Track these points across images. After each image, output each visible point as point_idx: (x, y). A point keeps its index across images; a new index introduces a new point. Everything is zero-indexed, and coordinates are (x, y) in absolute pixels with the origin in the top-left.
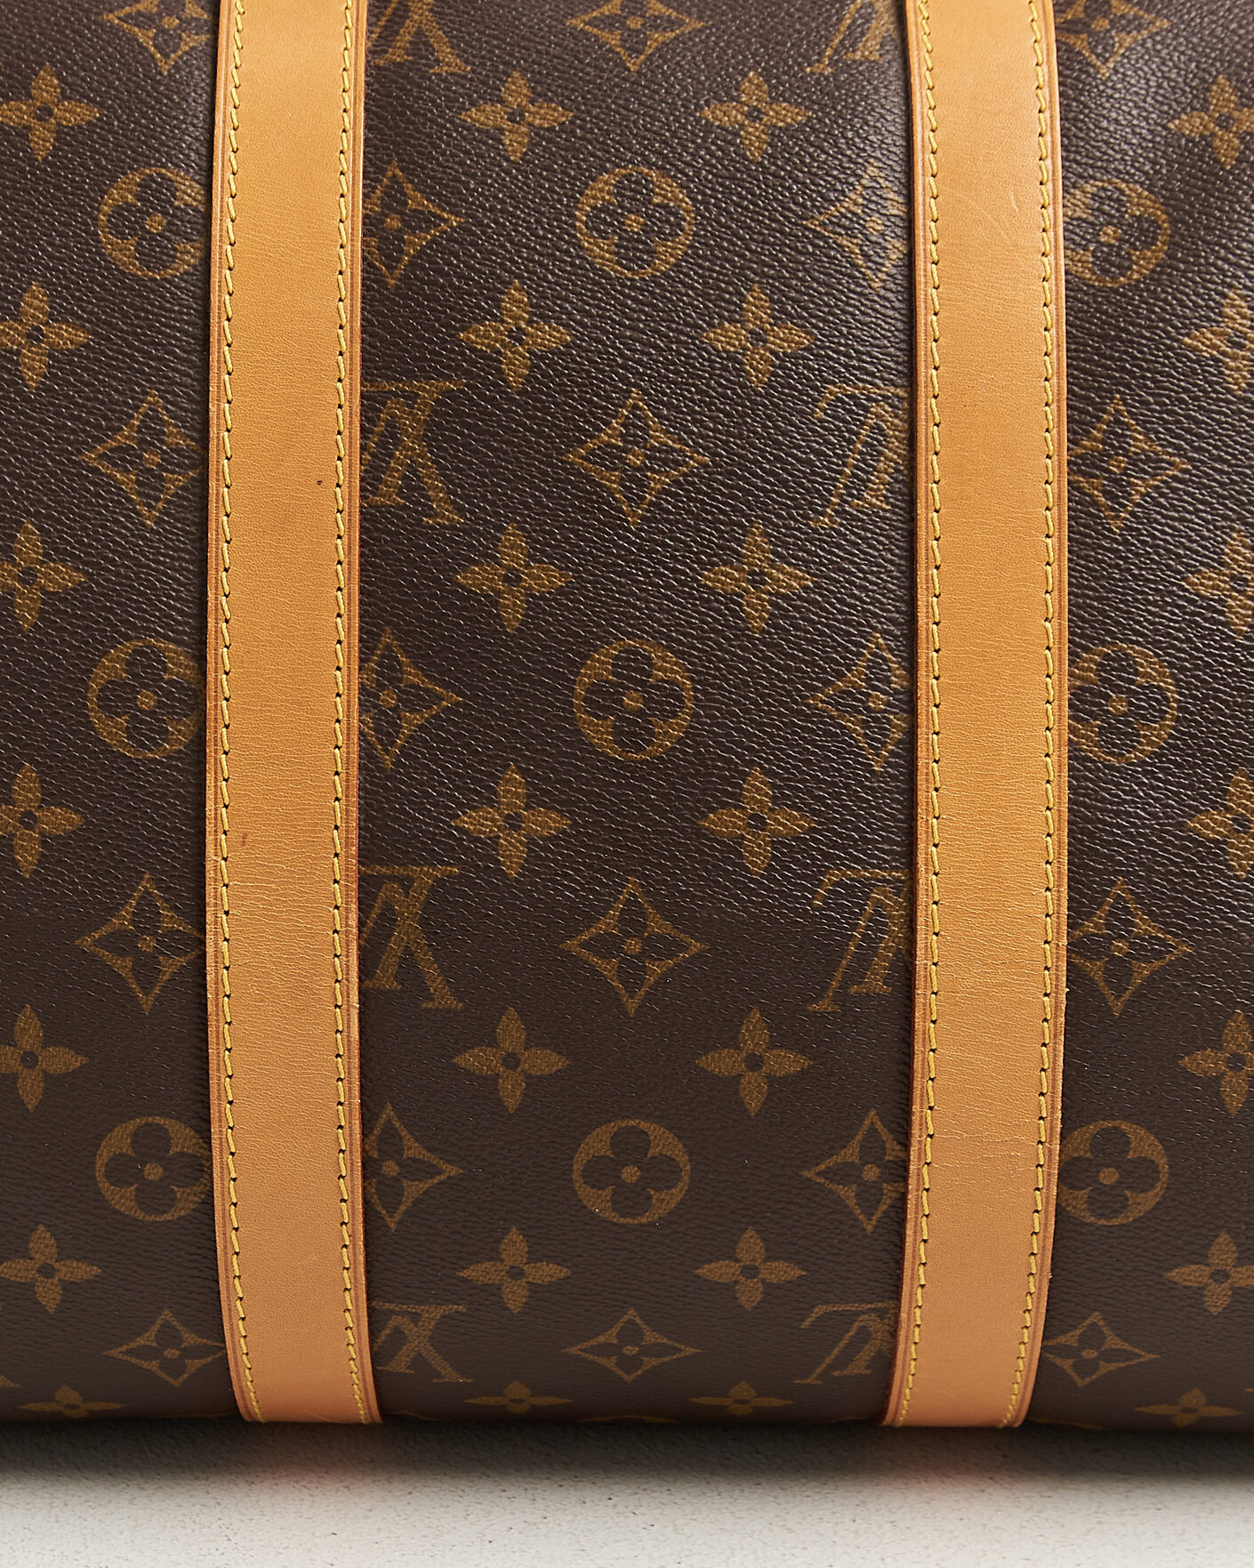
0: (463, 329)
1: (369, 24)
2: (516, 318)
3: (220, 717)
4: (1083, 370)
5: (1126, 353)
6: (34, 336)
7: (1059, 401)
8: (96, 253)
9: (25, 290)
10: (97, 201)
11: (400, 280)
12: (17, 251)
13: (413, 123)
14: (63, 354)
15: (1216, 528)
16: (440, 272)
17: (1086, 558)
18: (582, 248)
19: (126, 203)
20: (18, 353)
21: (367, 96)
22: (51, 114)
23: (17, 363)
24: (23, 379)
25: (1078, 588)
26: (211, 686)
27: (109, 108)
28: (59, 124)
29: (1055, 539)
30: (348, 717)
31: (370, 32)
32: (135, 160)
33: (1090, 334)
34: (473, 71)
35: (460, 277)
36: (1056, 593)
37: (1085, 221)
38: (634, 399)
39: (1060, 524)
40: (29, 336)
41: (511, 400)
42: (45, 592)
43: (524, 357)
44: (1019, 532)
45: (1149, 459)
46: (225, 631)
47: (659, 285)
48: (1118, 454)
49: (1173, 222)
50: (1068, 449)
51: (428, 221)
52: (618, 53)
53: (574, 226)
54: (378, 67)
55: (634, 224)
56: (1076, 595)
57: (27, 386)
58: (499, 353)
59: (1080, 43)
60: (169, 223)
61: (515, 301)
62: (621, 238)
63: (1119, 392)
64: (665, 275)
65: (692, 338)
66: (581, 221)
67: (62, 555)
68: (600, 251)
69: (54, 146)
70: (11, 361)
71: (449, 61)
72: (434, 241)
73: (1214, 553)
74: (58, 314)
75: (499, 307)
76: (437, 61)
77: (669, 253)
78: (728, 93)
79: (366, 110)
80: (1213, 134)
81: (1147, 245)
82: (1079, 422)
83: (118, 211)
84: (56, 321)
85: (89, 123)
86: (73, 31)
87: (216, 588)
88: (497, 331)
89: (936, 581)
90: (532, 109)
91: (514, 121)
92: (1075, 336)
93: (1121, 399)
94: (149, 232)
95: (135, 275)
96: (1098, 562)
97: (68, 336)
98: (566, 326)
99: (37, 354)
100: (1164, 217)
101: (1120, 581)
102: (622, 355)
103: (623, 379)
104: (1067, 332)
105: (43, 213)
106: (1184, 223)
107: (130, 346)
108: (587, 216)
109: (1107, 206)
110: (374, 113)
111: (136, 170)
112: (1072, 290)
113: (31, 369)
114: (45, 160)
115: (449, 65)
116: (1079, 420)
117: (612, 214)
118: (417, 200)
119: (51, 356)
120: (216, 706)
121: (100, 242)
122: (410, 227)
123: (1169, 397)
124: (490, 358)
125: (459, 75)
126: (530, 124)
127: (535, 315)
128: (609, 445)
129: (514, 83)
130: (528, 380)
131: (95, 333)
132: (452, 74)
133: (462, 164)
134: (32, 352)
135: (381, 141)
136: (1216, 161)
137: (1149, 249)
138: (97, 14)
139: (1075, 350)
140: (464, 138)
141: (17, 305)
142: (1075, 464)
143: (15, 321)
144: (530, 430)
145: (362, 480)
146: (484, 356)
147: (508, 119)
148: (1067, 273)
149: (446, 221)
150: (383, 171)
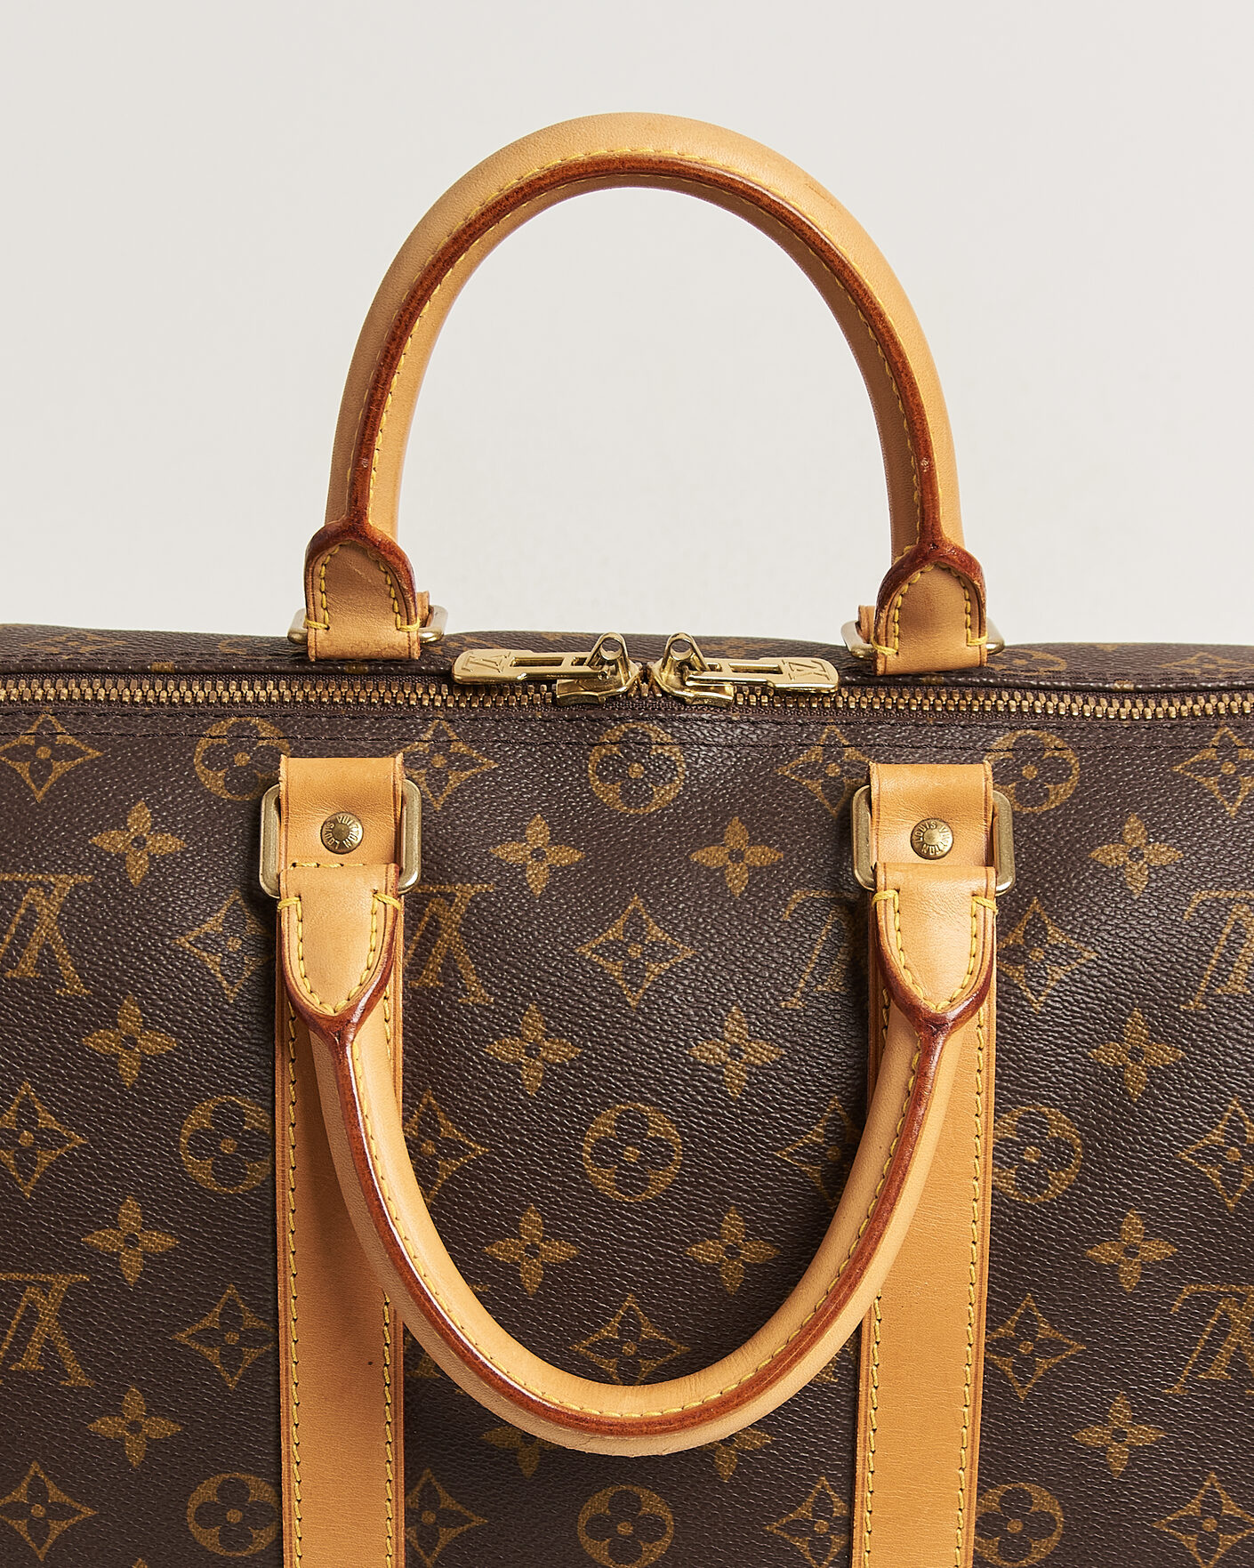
0: (488, 1244)
1: (406, 938)
2: (531, 1236)
3: (293, 1532)
4: (1003, 1273)
5: (1038, 1261)
6: (131, 1241)
7: (980, 1302)
8: (179, 1172)
9: (121, 1203)
10: (177, 1126)
11: (434, 1200)
12: (113, 1169)
13: (444, 1053)
14: (155, 1256)
15: (1103, 1393)
16: (469, 1196)
17: (996, 1417)
18: (587, 1176)
19: (203, 1128)
20: (118, 1255)
21: (405, 1021)
22: (135, 1044)
23: (118, 1263)
24: (121, 1275)
25: (988, 1440)
26: (286, 1510)
27: (185, 1038)
28: (142, 1053)
29: (971, 1408)
30: (397, 1535)
31: (407, 947)
32: (209, 1089)
33: (1009, 1242)
34: (496, 1003)
35: (485, 1200)
36: (969, 1449)
37: (1011, 1141)
38: (629, 1302)
39: (975, 1397)
40: (126, 1241)
41: (526, 1301)
42: (148, 1439)
43: (538, 1268)
44: (942, 1404)
45: (1051, 1342)
46: (296, 1471)
47: (650, 1207)
48: (1027, 1340)
49: (1085, 1147)
50: (987, 1334)
51: (458, 1149)
52: (619, 986)
53: (581, 1157)
54: (413, 990)
55: (631, 1154)
56: (986, 1445)
57: (126, 1281)
58: (518, 1264)
59: (1017, 974)
60: (240, 1146)
61: (531, 1222)
62: (620, 1167)
63: (1030, 1291)
64: (657, 1200)
65: (679, 1252)
66: (587, 1152)
67: (163, 1412)
68: (603, 1180)
69: (139, 1073)
70: (111, 1261)
71: (476, 992)
72: (462, 1168)
73: (1100, 1413)
74: (149, 1224)
75: (517, 1227)
76: (464, 990)
77: (662, 1179)
78: (712, 1032)
79: (404, 1035)
80: (1125, 1066)
81: (1062, 1167)
82: (997, 1313)
83: (195, 1136)
84: (149, 1229)
85: (168, 1052)
86: (151, 958)
87: (288, 1439)
88: (516, 1246)
89: (872, 1441)
90: (547, 1044)
91: (531, 1056)
92: (997, 1244)
93: (1032, 1297)
94: (223, 1153)
95: (212, 1191)
96: (1006, 1421)
97: (159, 1241)
98: (573, 1243)
99: (134, 1256)
100: (1078, 1141)
101: (1023, 1435)
102: (619, 1266)
103: (620, 1286)
104: (991, 1239)
105: (133, 1135)
106: (1095, 1149)
107: (211, 1249)
108: (592, 1148)
109: (1030, 1130)
110: (411, 1038)
111: (211, 1098)
112: (996, 1203)
113: (130, 1267)
114: (133, 1087)
115: (473, 994)
116: (996, 1312)
117: (614, 1146)
118: (448, 1129)
119: (145, 1258)
120: (290, 1525)
121: (182, 1161)
122: (443, 1154)
123: (1070, 1295)
124: (511, 1268)
125: (483, 1007)
126: (544, 1059)
127: (548, 1233)
128: (607, 1338)
129: (531, 1017)
130: (541, 1285)
131: (180, 1239)
132: (477, 1005)
133: (486, 1097)
134: (130, 1254)
135: (417, 1067)
136: (1126, 1092)
137: (1064, 1171)
138: (171, 938)
139: (997, 1256)
140: (489, 1072)
141: (115, 1216)
142: (991, 1345)
143: (114, 1229)
144: (542, 1324)
145: (405, 1356)
146: (504, 1265)
147: (526, 1054)
148: (994, 1188)
149: (473, 1150)
150: (420, 1098)
